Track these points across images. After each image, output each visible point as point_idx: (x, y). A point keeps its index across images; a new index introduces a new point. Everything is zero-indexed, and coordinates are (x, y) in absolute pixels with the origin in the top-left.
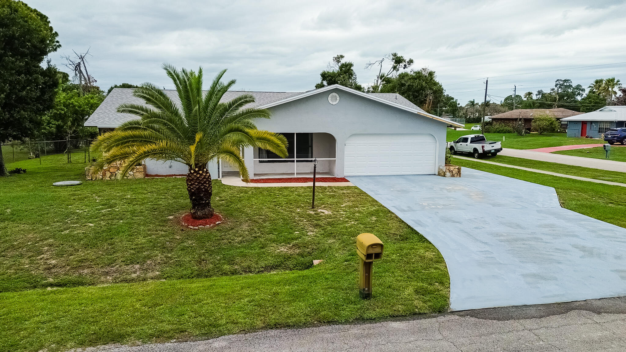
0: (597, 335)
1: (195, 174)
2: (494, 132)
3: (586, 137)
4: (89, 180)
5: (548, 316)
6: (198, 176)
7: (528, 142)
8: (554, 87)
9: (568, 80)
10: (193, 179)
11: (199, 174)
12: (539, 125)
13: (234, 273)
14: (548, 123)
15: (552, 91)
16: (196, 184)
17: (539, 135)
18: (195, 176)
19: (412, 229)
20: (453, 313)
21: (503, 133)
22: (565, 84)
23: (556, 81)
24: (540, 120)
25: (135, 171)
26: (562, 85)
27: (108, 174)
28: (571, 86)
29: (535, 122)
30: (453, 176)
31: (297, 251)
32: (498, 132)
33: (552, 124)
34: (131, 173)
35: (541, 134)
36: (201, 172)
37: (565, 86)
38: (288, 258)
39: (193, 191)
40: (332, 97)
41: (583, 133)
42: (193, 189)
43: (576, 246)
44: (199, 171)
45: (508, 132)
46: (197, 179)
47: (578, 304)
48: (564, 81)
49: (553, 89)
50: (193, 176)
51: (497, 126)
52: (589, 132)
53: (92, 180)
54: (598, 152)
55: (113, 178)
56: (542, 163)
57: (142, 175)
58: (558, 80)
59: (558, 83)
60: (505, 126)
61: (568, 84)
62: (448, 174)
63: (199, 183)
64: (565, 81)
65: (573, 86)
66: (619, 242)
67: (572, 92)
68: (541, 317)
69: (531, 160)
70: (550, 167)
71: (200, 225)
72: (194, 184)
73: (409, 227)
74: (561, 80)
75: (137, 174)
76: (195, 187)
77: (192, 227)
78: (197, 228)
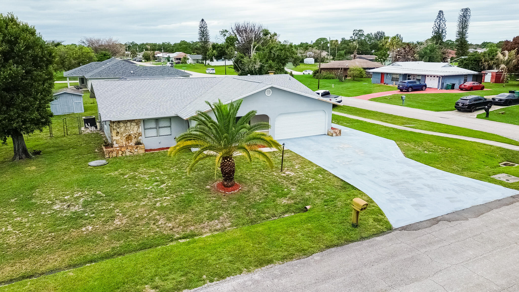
0: (454, 232)
1: (228, 162)
2: (323, 79)
3: (384, 84)
4: (107, 158)
5: (432, 225)
6: (230, 163)
7: (349, 88)
8: (352, 35)
9: (361, 30)
10: (227, 165)
11: (230, 161)
12: (353, 74)
13: (268, 218)
14: (358, 72)
15: (351, 39)
16: (229, 168)
17: (352, 80)
18: (228, 163)
19: (345, 182)
20: (396, 229)
21: (329, 79)
22: (360, 33)
23: (354, 31)
24: (354, 70)
25: (138, 149)
26: (358, 34)
27: (120, 153)
28: (363, 35)
29: (350, 71)
30: (337, 135)
31: (293, 201)
32: (326, 78)
33: (361, 73)
34: (136, 150)
35: (354, 80)
36: (231, 161)
37: (360, 34)
38: (290, 206)
39: (227, 172)
40: (267, 92)
41: (382, 81)
42: (227, 171)
43: (425, 185)
44: (230, 160)
45: (332, 78)
46: (229, 165)
47: (440, 218)
48: (358, 31)
49: (351, 37)
50: (226, 164)
51: (324, 73)
52: (386, 80)
53: (109, 157)
54: (396, 98)
55: (124, 155)
56: (369, 111)
57: (144, 151)
58: (355, 30)
59: (354, 32)
60: (330, 74)
61: (361, 33)
62: (334, 134)
63: (231, 167)
64: (360, 31)
65: (365, 35)
66: (441, 180)
67: (364, 40)
68: (430, 227)
69: (361, 109)
70: (375, 115)
71: (232, 191)
72: (227, 168)
73: (342, 180)
74: (356, 30)
75: (140, 150)
76: (228, 170)
77: (228, 193)
78: (231, 193)
